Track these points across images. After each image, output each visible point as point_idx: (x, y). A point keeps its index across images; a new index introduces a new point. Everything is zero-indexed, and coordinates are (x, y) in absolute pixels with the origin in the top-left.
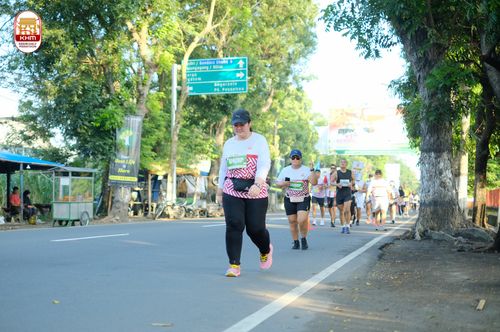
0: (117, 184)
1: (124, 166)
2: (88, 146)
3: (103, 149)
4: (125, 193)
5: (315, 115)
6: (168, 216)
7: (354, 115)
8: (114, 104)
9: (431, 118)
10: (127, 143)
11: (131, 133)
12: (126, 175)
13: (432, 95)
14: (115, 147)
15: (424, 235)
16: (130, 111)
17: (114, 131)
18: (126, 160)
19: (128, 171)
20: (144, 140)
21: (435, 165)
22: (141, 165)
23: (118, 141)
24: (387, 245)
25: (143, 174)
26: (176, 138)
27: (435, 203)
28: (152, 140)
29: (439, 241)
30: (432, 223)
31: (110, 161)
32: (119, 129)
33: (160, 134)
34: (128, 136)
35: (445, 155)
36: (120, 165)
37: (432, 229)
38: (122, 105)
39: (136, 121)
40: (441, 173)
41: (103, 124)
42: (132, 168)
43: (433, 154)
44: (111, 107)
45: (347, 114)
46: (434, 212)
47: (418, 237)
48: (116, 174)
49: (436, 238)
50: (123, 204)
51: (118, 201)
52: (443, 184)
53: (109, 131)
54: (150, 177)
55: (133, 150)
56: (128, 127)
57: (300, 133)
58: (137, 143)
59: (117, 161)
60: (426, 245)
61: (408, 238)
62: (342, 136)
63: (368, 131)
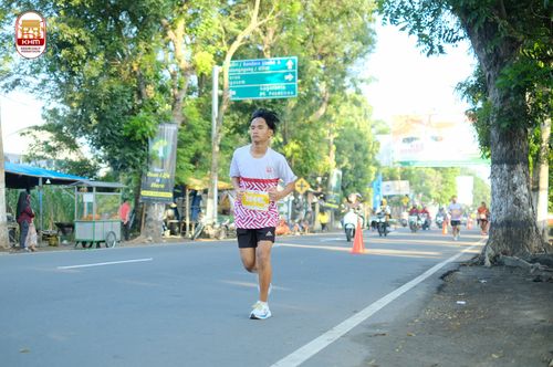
0: (150, 201)
1: (158, 181)
2: (117, 158)
3: (134, 161)
4: (159, 211)
5: (377, 122)
6: (208, 236)
7: (420, 122)
8: (146, 111)
9: (504, 125)
10: (161, 154)
11: (165, 143)
12: (160, 190)
13: (505, 98)
14: (148, 159)
15: (495, 261)
16: (164, 119)
17: (147, 140)
18: (159, 175)
19: (162, 186)
20: (181, 150)
21: (508, 179)
22: (177, 179)
23: (150, 152)
24: (449, 273)
25: (180, 189)
26: (217, 149)
27: (508, 223)
28: (190, 151)
29: (512, 268)
30: (504, 247)
31: (141, 174)
32: (152, 138)
33: (200, 145)
34: (161, 147)
35: (520, 168)
36: (154, 180)
37: (505, 253)
38: (155, 111)
39: (171, 130)
40: (515, 189)
41: (133, 133)
42: (167, 182)
43: (505, 166)
44: (142, 114)
45: (413, 120)
46: (507, 234)
47: (488, 263)
48: (149, 189)
49: (509, 263)
50: (157, 222)
51: (151, 220)
52: (517, 202)
53: (140, 141)
54: (188, 192)
55: (168, 162)
56: (162, 136)
57: (359, 142)
58: (172, 154)
59: (150, 174)
60: (497, 272)
61: (476, 264)
62: (407, 146)
63: (436, 139)
